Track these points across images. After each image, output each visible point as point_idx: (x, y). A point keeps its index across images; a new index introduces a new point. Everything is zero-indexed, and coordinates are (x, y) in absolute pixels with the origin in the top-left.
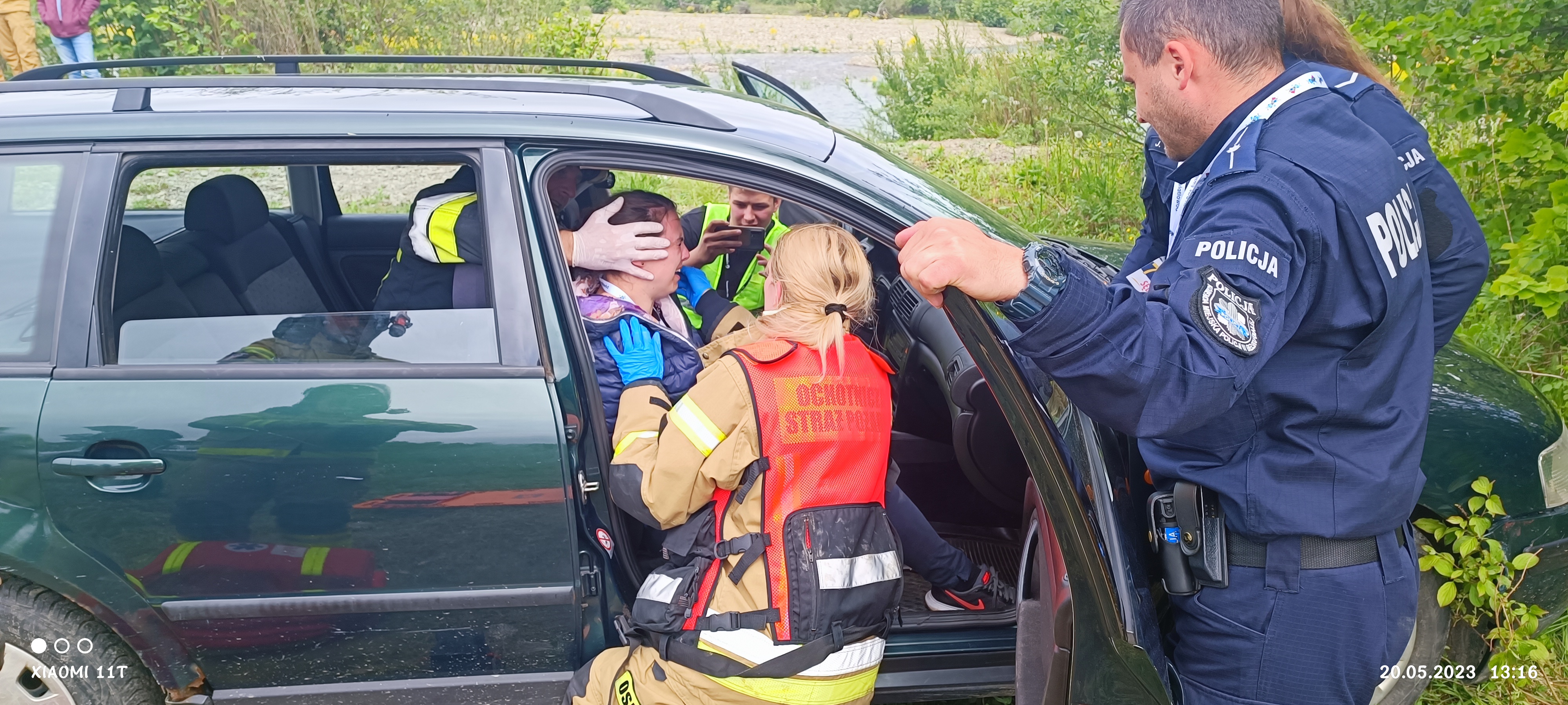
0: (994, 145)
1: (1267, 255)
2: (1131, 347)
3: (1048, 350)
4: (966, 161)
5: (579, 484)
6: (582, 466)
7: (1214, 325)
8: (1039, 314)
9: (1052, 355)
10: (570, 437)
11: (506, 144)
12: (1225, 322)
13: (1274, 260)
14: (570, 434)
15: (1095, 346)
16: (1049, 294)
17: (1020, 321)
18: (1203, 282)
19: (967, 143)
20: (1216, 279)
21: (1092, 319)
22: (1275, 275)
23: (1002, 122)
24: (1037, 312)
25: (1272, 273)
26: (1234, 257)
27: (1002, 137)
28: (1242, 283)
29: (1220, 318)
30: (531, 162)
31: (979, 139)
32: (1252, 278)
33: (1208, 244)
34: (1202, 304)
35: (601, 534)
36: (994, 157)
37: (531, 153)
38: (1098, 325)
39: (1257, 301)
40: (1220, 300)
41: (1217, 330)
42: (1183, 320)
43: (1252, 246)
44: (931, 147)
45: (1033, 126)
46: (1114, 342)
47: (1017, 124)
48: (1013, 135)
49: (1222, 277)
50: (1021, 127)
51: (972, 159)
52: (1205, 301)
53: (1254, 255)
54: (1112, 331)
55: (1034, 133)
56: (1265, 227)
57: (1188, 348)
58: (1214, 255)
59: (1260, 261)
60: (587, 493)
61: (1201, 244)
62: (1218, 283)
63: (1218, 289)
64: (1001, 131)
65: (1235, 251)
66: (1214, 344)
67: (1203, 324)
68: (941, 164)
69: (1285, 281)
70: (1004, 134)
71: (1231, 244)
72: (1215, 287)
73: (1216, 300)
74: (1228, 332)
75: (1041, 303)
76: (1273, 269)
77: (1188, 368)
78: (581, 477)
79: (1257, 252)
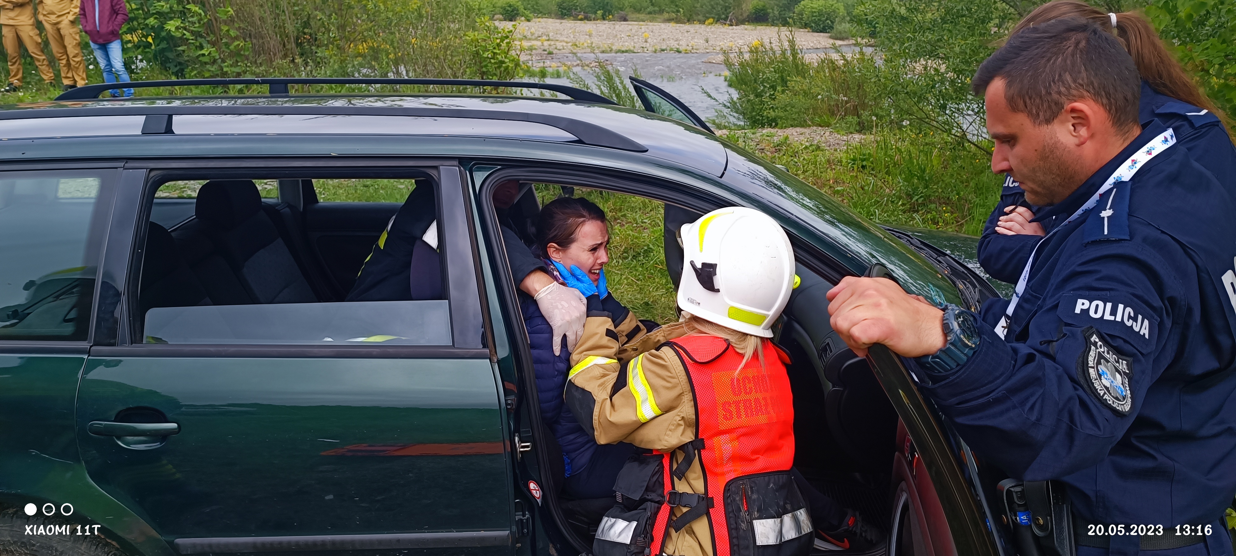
0: (827, 133)
1: (1140, 317)
2: (1032, 408)
3: (954, 400)
4: (806, 148)
5: (516, 445)
6: (517, 430)
7: (1099, 388)
8: (953, 371)
9: (958, 404)
10: (509, 407)
11: (459, 163)
12: (1108, 385)
13: (1146, 322)
14: (509, 404)
15: (998, 401)
16: (965, 355)
17: (934, 374)
18: (1088, 345)
19: (807, 131)
20: (1097, 340)
21: (997, 378)
22: (1147, 336)
23: (833, 114)
24: (952, 369)
25: (1144, 334)
26: (1112, 318)
27: (834, 126)
28: (1119, 343)
29: (1104, 381)
30: (479, 177)
31: (815, 128)
32: (1128, 339)
33: (1087, 302)
34: (1088, 367)
35: (532, 486)
36: (828, 143)
37: (479, 169)
38: (1003, 383)
39: (1131, 359)
40: (1102, 361)
41: (1102, 393)
42: (1073, 380)
43: (1129, 310)
44: (779, 134)
45: (858, 117)
46: (1015, 399)
47: (845, 115)
48: (843, 125)
49: (1101, 338)
50: (849, 118)
51: (811, 145)
52: (1091, 364)
53: (1130, 317)
54: (1014, 391)
55: (859, 123)
56: (1140, 293)
57: (1077, 408)
58: (1092, 313)
59: (1135, 324)
60: (521, 452)
61: (1080, 301)
62: (1100, 343)
63: (1099, 350)
64: (833, 122)
65: (1114, 312)
66: (1099, 405)
67: (1089, 385)
68: (787, 150)
69: (1154, 342)
70: (835, 124)
71: (1109, 305)
72: (1097, 348)
73: (1099, 363)
74: (1110, 394)
75: (955, 361)
76: (1145, 331)
77: (1076, 426)
78: (517, 439)
79: (1132, 314)
